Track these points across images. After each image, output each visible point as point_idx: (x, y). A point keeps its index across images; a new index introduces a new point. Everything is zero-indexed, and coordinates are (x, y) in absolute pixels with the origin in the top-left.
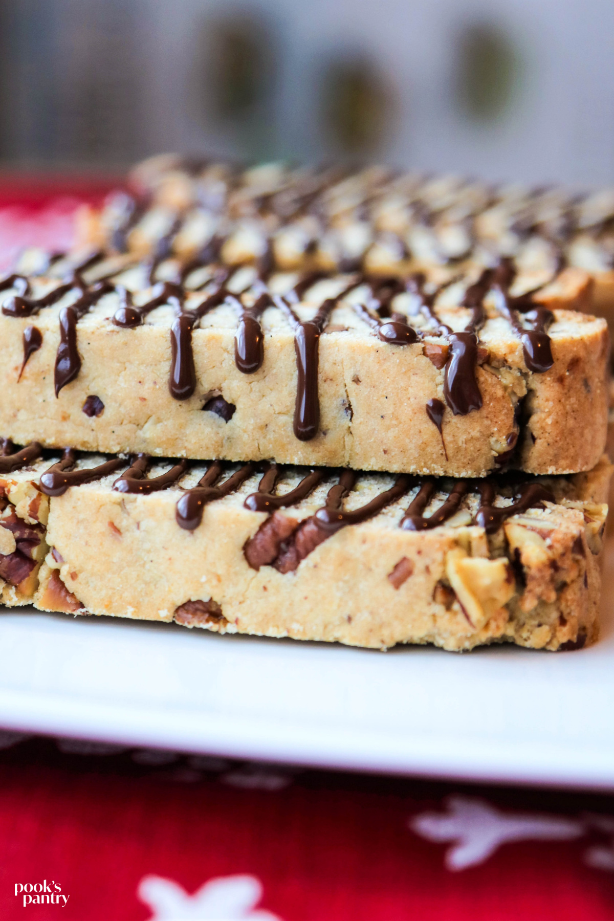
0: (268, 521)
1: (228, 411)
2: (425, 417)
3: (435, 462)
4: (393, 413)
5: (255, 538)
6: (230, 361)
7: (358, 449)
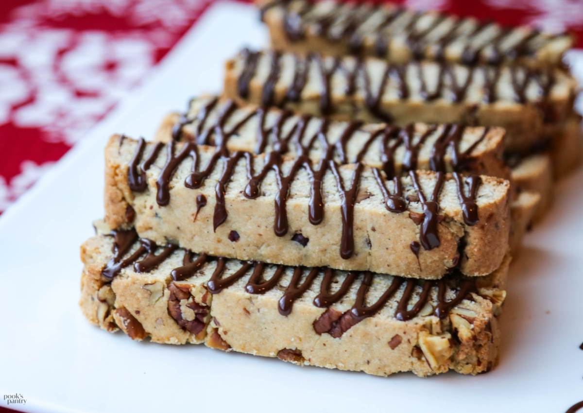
0: (326, 311)
1: (305, 241)
2: (409, 250)
3: (414, 272)
4: (393, 248)
5: (319, 320)
6: (305, 217)
7: (374, 263)
